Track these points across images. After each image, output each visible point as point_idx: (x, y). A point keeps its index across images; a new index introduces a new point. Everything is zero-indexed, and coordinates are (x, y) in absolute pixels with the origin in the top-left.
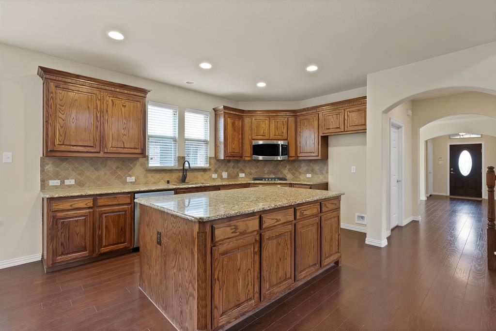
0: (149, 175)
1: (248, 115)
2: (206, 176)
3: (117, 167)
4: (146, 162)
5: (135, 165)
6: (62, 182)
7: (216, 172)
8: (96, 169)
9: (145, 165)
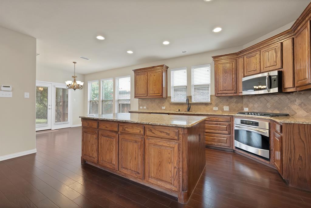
0: (171, 106)
1: (241, 55)
2: (208, 108)
3: (159, 102)
4: (170, 100)
5: (165, 101)
6: (143, 108)
7: (217, 105)
8: (152, 103)
9: (169, 101)
